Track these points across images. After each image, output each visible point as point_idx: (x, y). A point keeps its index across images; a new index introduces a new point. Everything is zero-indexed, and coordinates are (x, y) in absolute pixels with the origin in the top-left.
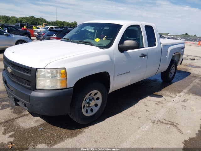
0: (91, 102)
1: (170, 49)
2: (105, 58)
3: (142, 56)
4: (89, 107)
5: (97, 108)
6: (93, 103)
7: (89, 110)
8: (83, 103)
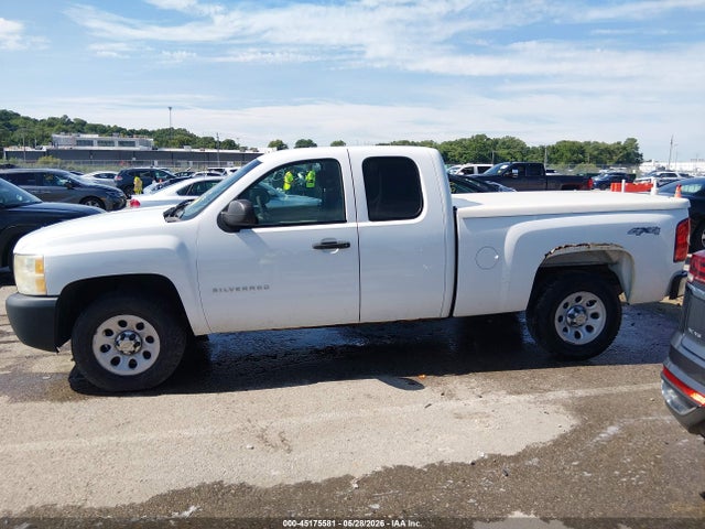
0: (127, 340)
1: (514, 232)
2: (166, 241)
3: (328, 245)
4: (122, 352)
5: (147, 361)
6: (127, 345)
7: (124, 362)
8: (99, 339)
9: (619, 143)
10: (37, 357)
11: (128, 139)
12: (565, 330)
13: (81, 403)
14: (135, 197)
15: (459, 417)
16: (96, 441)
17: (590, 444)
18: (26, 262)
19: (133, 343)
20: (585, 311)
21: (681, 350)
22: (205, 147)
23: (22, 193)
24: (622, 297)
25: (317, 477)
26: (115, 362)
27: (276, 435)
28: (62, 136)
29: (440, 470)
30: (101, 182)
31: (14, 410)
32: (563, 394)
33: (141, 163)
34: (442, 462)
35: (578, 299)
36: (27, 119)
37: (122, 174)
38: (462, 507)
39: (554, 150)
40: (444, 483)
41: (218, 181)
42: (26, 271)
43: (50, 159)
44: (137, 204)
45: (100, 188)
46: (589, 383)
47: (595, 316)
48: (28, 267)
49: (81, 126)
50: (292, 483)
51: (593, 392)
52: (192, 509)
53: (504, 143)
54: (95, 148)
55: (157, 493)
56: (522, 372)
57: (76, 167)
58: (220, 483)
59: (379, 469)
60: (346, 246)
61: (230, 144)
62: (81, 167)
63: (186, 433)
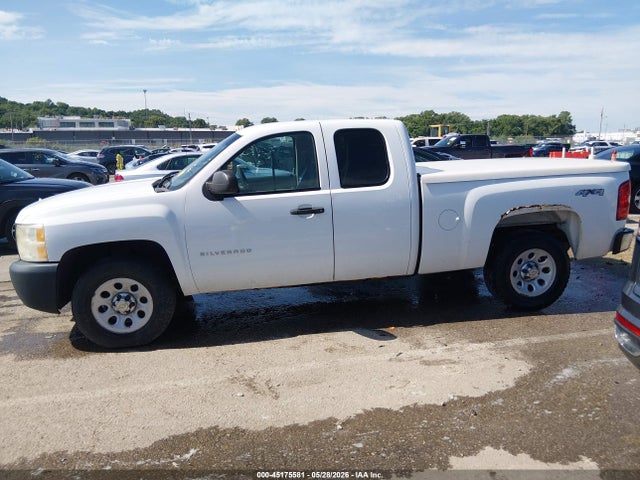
0: (122, 301)
1: (473, 196)
2: (156, 210)
3: (304, 211)
4: (119, 312)
5: (142, 320)
6: (123, 306)
7: (121, 320)
8: (97, 301)
9: (554, 116)
10: (38, 319)
11: (107, 120)
12: (520, 284)
13: (83, 359)
14: (119, 172)
15: (427, 363)
16: (99, 393)
17: (548, 385)
18: (27, 231)
19: (128, 303)
20: (537, 266)
21: (632, 296)
22: (178, 127)
23: (17, 170)
24: (570, 253)
25: (303, 420)
26: (112, 321)
27: (263, 383)
28: (46, 119)
29: (415, 412)
30: (84, 160)
31: (21, 367)
32: (520, 341)
33: (120, 142)
34: (416, 404)
35: (531, 255)
36: (14, 103)
37: (104, 152)
38: (437, 444)
39: (495, 123)
40: (419, 424)
41: (198, 156)
42: (28, 240)
43: (36, 139)
44: (121, 178)
45: (84, 164)
46: (543, 331)
47: (546, 270)
48: (30, 236)
49: (64, 109)
50: (282, 426)
51: (547, 339)
52: (192, 451)
53: (450, 118)
54: (78, 128)
55: (158, 438)
56: (482, 322)
57: (60, 147)
58: (216, 427)
59: (360, 411)
60: (320, 211)
61: (201, 123)
62: (65, 146)
63: (181, 384)
